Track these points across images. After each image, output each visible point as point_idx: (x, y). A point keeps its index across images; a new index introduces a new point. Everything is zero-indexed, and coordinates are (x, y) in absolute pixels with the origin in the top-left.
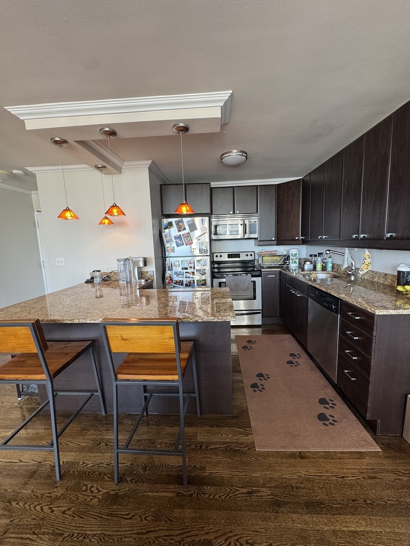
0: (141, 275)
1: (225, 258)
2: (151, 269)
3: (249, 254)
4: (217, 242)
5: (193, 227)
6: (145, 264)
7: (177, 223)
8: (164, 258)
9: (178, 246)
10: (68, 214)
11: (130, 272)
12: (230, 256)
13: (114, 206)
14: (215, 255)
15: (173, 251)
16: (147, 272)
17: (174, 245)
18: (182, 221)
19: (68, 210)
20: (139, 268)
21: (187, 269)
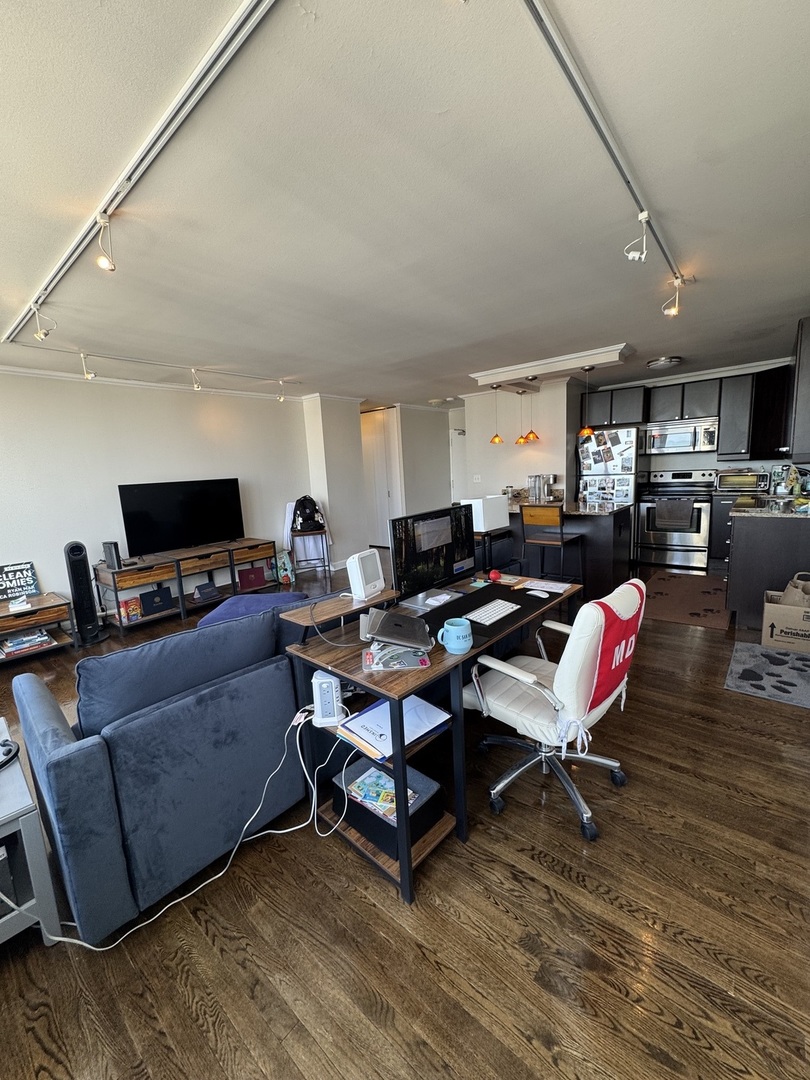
0: (550, 492)
1: (668, 478)
2: (562, 486)
3: (707, 473)
4: (659, 458)
5: (616, 441)
6: (555, 481)
7: (597, 438)
8: (579, 476)
9: (595, 463)
10: (497, 440)
11: (539, 488)
12: (675, 476)
13: (532, 432)
14: (652, 475)
15: (590, 468)
16: (557, 490)
17: (591, 461)
18: (602, 435)
19: (497, 436)
20: (549, 485)
21: (604, 489)
